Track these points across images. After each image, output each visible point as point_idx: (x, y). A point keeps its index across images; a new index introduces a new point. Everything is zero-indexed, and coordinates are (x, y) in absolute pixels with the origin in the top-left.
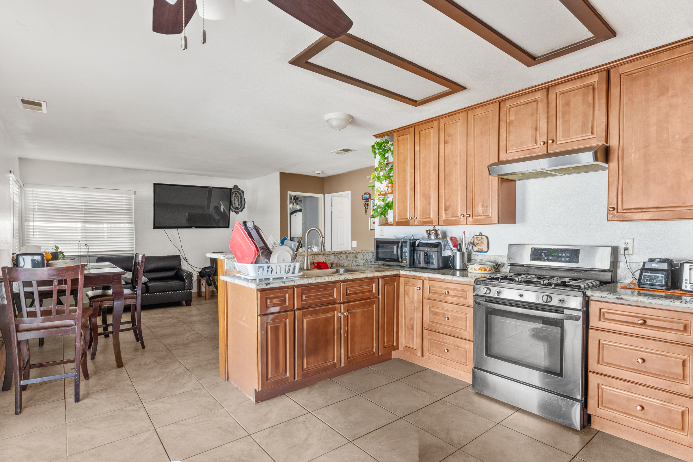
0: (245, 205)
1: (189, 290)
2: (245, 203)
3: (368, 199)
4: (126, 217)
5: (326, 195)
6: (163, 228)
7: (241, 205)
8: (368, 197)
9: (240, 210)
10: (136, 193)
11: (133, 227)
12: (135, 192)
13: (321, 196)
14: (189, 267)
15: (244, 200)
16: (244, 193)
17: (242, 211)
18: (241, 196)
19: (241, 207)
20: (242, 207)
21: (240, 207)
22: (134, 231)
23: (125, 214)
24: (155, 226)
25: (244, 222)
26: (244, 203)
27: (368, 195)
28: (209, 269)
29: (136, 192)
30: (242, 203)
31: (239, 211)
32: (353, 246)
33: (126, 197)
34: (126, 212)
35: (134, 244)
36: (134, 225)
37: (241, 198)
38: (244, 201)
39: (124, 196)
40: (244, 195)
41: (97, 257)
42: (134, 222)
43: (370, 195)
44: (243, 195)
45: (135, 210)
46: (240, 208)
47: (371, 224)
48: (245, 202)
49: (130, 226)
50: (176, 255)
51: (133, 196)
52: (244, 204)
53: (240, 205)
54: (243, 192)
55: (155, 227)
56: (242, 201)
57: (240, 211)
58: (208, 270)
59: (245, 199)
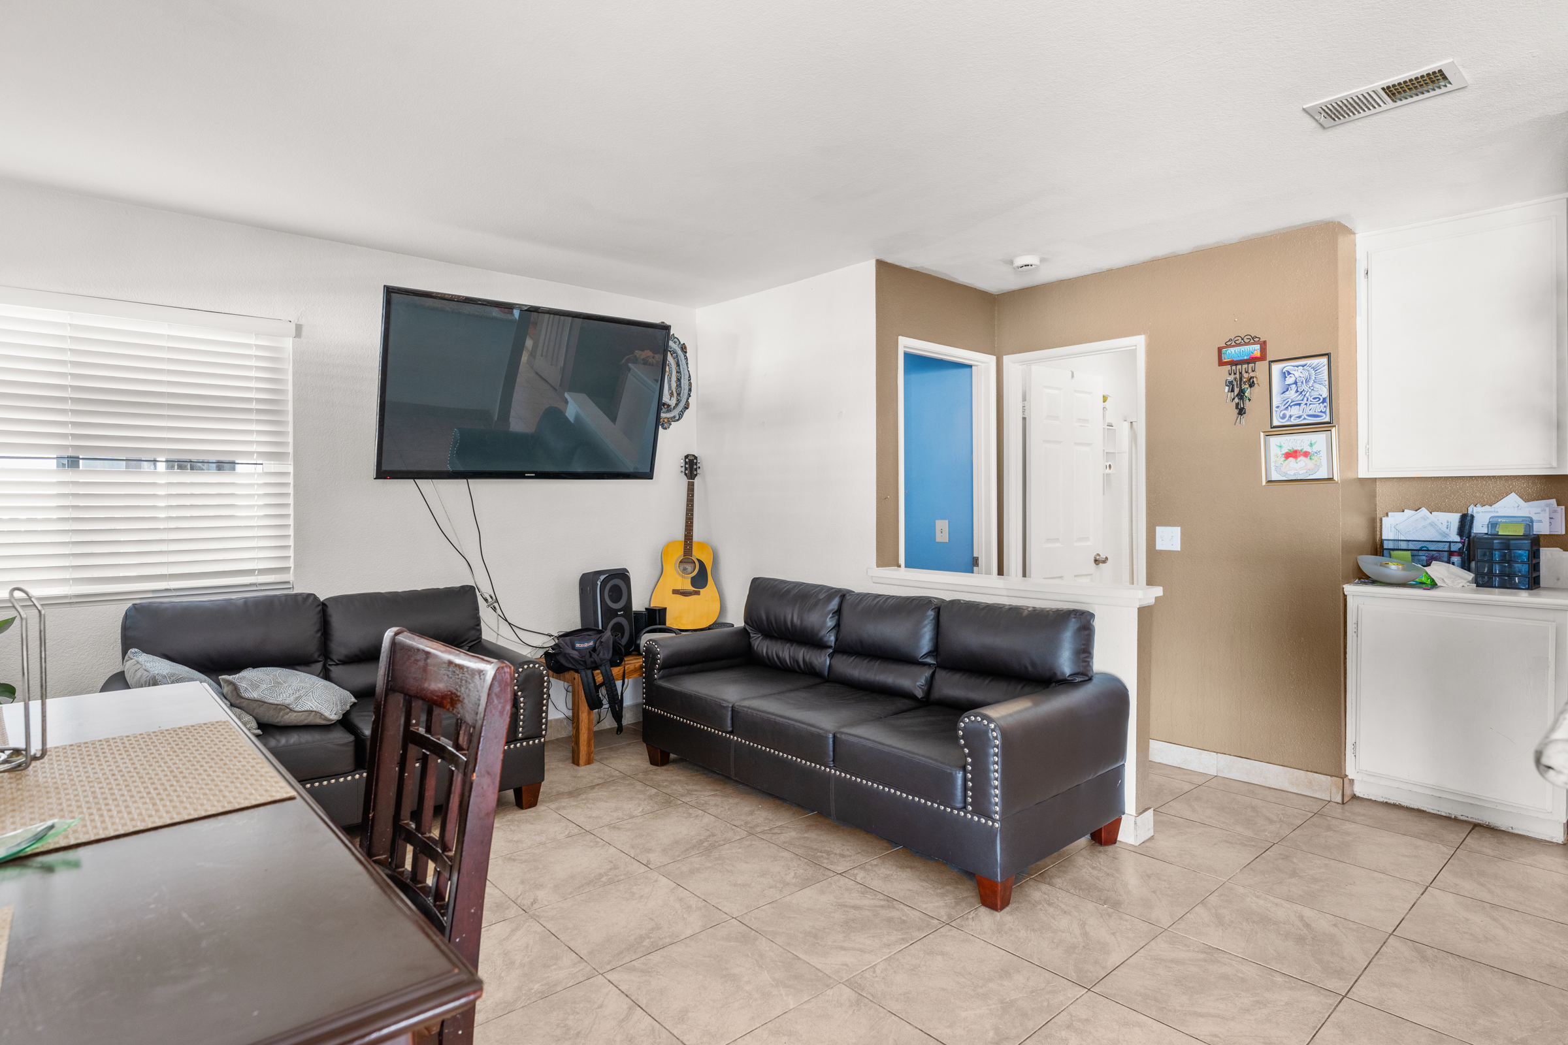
0: (690, 396)
1: (533, 738)
2: (690, 390)
3: (1253, 360)
4: (259, 432)
5: (1007, 359)
6: (414, 478)
7: (679, 394)
8: (1258, 354)
9: (675, 413)
10: (304, 333)
11: (287, 474)
12: (299, 329)
13: (983, 363)
14: (505, 630)
15: (687, 377)
16: (687, 355)
17: (681, 415)
18: (678, 365)
19: (677, 405)
20: (682, 405)
21: (673, 402)
22: (291, 490)
23: (254, 416)
24: (384, 468)
25: (686, 457)
26: (687, 387)
27: (1258, 347)
28: (588, 641)
29: (304, 329)
30: (681, 387)
31: (672, 418)
32: (1159, 547)
33: (258, 347)
34: (259, 411)
35: (291, 542)
36: (291, 461)
37: (678, 372)
38: (687, 382)
39: (252, 341)
40: (686, 359)
41: (129, 605)
42: (290, 450)
43: (1263, 346)
44: (684, 361)
45: (296, 400)
46: (674, 408)
47: (1273, 459)
48: (690, 384)
49: (272, 466)
50: (463, 587)
51: (288, 343)
52: (686, 391)
53: (675, 394)
54: (685, 348)
55: (382, 473)
56: (682, 380)
57: (674, 417)
58: (586, 645)
59: (690, 376)
